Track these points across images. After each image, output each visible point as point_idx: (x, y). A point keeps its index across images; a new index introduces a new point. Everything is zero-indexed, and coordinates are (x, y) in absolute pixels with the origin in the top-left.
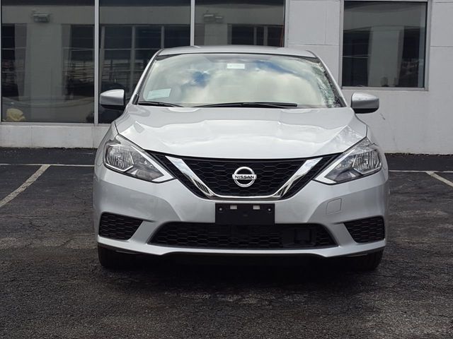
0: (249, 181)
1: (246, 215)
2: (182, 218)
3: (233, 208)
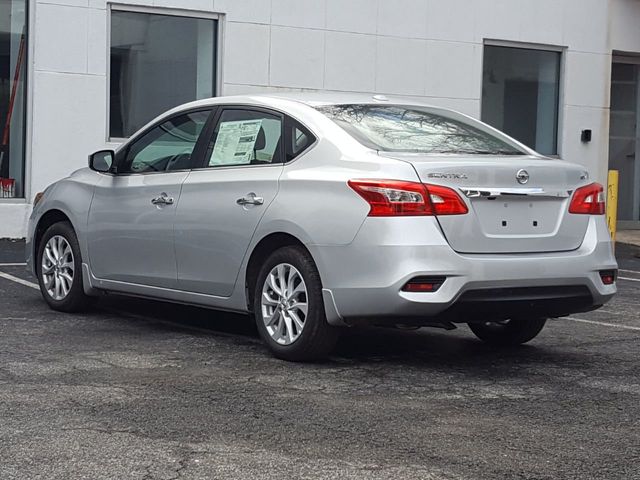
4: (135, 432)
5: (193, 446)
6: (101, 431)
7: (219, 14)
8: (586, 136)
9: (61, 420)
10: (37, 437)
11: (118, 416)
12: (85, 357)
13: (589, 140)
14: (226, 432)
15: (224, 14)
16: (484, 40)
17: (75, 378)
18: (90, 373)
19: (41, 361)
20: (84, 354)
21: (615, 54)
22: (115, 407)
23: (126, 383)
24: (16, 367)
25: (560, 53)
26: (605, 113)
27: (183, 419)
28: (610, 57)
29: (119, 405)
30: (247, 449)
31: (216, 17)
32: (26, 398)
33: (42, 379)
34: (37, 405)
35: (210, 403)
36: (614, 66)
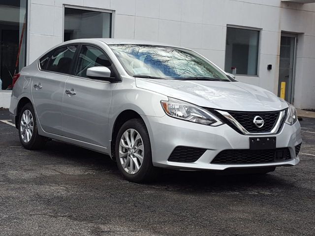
0: (261, 124)
1: (264, 144)
2: (233, 147)
3: (258, 140)
4: (70, 217)
5: (102, 227)
6: (51, 216)
7: (112, 11)
8: (270, 67)
9: (30, 208)
10: (15, 221)
11: (61, 205)
12: (47, 168)
13: (271, 69)
14: (120, 217)
15: (115, 11)
16: (227, 25)
17: (41, 181)
18: (49, 177)
19: (26, 170)
20: (47, 166)
21: (282, 32)
22: (61, 199)
23: (67, 184)
24: (12, 174)
25: (259, 32)
26: (277, 58)
27: (96, 207)
28: (280, 33)
29: (62, 198)
30: (132, 229)
31: (111, 12)
32: (14, 194)
33: (24, 181)
34: (19, 198)
35: (111, 197)
36: (282, 37)
